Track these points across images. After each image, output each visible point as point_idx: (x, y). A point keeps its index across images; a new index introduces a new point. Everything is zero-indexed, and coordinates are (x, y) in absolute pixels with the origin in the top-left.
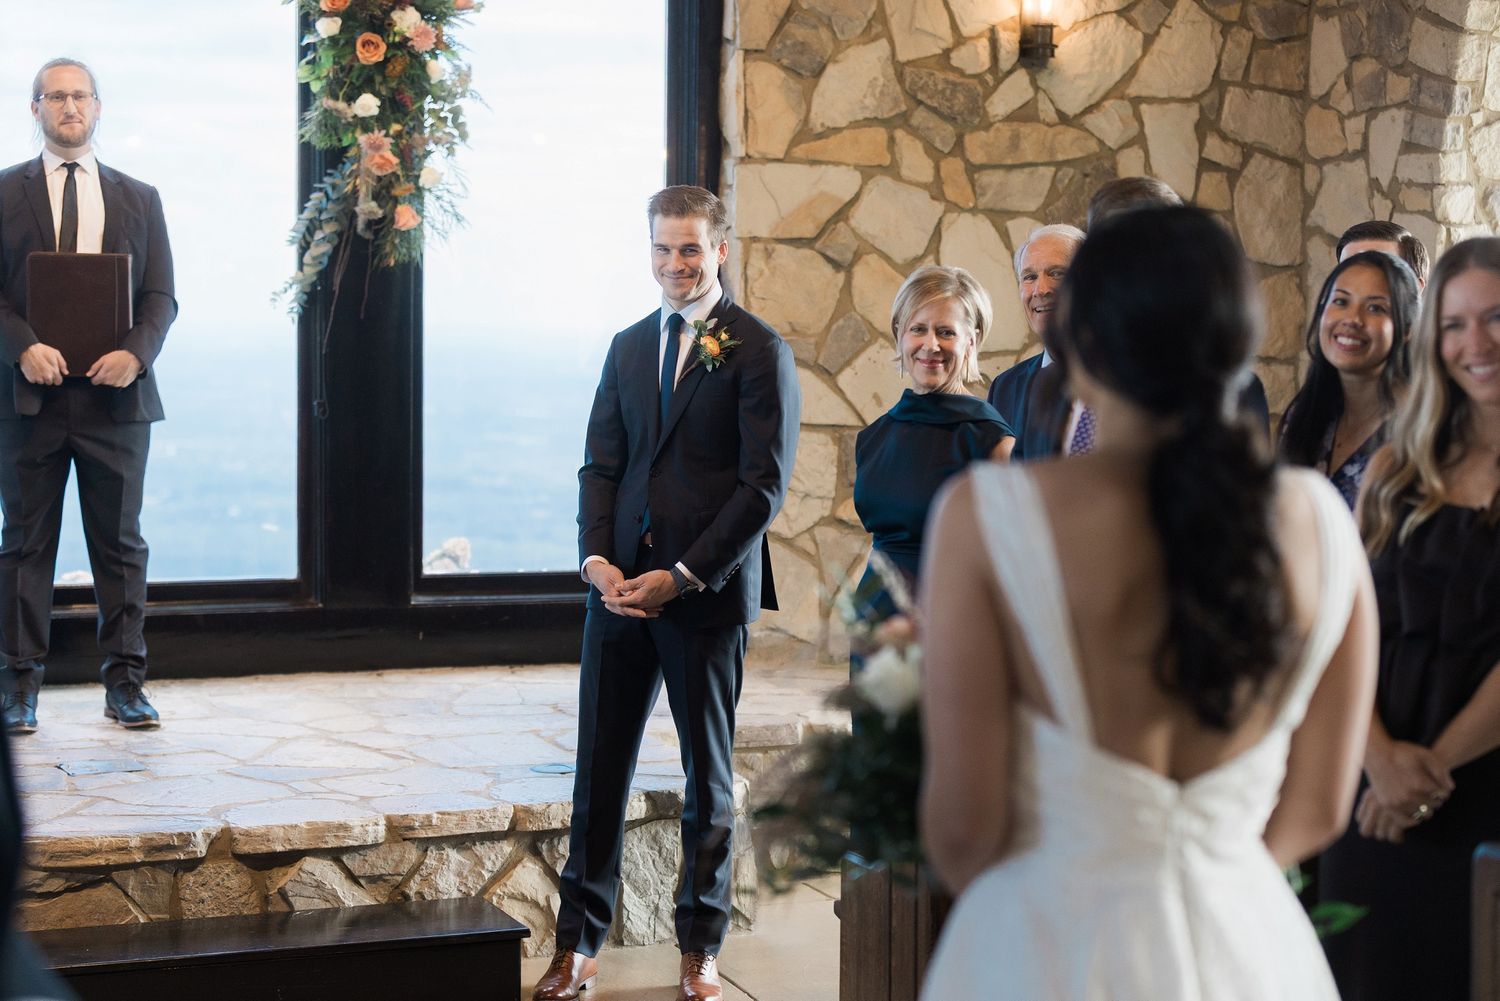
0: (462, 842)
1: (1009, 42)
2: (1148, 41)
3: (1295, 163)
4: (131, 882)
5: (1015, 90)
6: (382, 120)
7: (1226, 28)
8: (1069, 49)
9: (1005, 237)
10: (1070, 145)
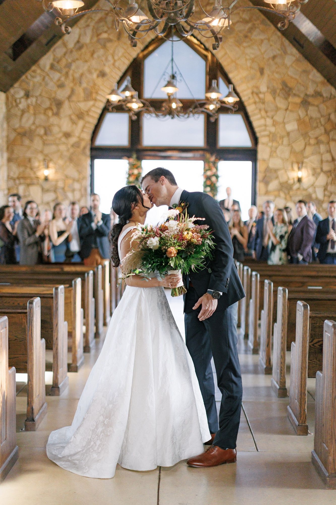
1: (296, 180)
5: (297, 186)
7: (328, 176)
8: (304, 180)
10: (304, 192)
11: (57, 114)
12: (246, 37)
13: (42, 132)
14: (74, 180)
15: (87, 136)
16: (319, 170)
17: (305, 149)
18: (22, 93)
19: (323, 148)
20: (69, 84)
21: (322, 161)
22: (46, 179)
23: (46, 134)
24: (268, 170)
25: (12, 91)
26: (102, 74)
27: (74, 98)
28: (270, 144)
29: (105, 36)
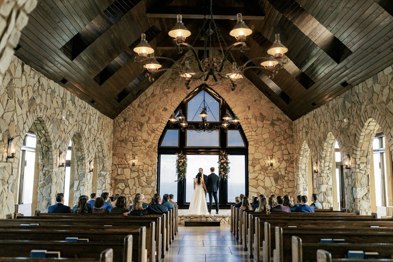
0: (219, 217)
1: (270, 164)
2: (281, 164)
3: (293, 173)
4: (199, 218)
5: (270, 167)
6: (223, 171)
7: (287, 163)
8: (274, 165)
9: (270, 178)
10: (274, 171)
11: (140, 130)
12: (240, 90)
13: (132, 140)
14: (148, 165)
15: (156, 142)
16: (282, 159)
17: (274, 147)
18: (122, 120)
19: (283, 147)
20: (147, 115)
21: (283, 154)
22: (133, 165)
23: (134, 141)
24: (254, 159)
25: (117, 118)
26: (165, 110)
27: (150, 122)
28: (255, 145)
29: (167, 90)
